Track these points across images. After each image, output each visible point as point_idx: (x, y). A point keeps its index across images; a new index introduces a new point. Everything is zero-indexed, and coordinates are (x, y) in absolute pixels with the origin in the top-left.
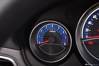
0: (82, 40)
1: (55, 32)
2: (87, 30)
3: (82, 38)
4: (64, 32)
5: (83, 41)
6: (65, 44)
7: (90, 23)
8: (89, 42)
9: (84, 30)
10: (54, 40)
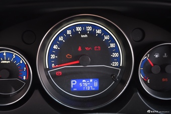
0: (46, 70)
1: (9, 62)
2: (53, 56)
3: (47, 67)
4: (21, 62)
5: (49, 71)
6: (24, 77)
7: (55, 47)
8: (57, 73)
9: (49, 56)
10: (8, 74)
